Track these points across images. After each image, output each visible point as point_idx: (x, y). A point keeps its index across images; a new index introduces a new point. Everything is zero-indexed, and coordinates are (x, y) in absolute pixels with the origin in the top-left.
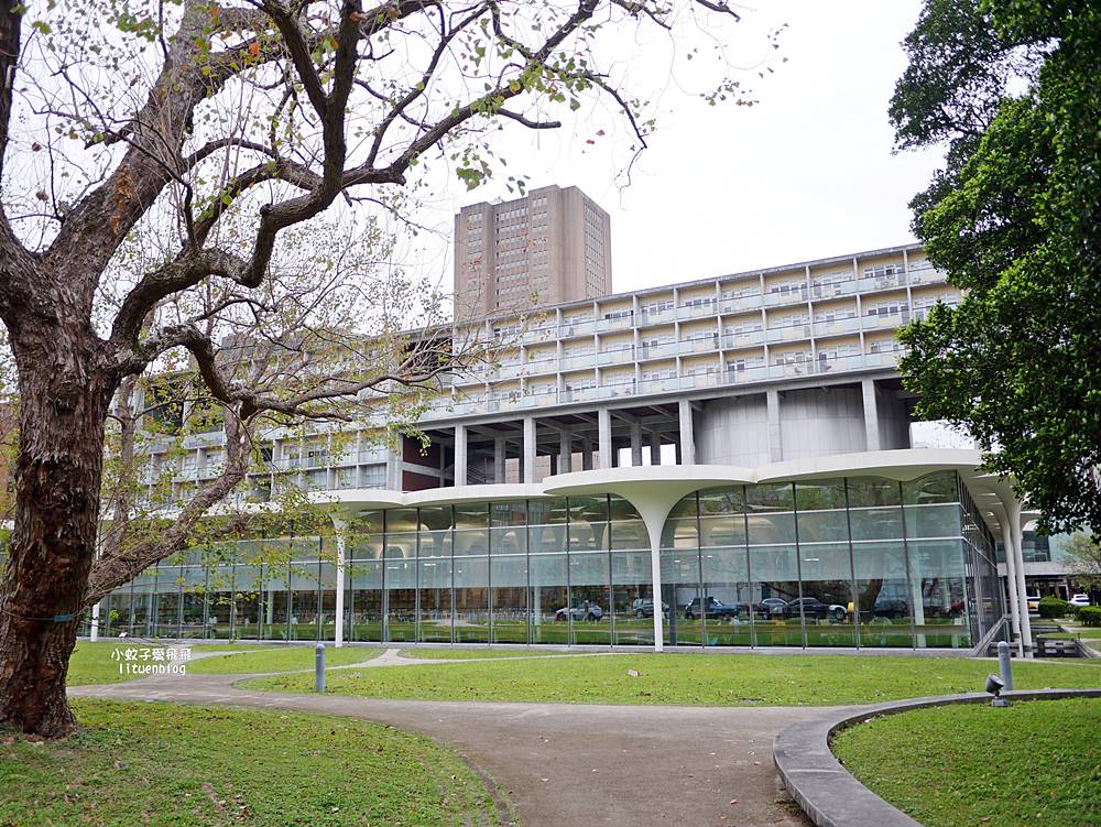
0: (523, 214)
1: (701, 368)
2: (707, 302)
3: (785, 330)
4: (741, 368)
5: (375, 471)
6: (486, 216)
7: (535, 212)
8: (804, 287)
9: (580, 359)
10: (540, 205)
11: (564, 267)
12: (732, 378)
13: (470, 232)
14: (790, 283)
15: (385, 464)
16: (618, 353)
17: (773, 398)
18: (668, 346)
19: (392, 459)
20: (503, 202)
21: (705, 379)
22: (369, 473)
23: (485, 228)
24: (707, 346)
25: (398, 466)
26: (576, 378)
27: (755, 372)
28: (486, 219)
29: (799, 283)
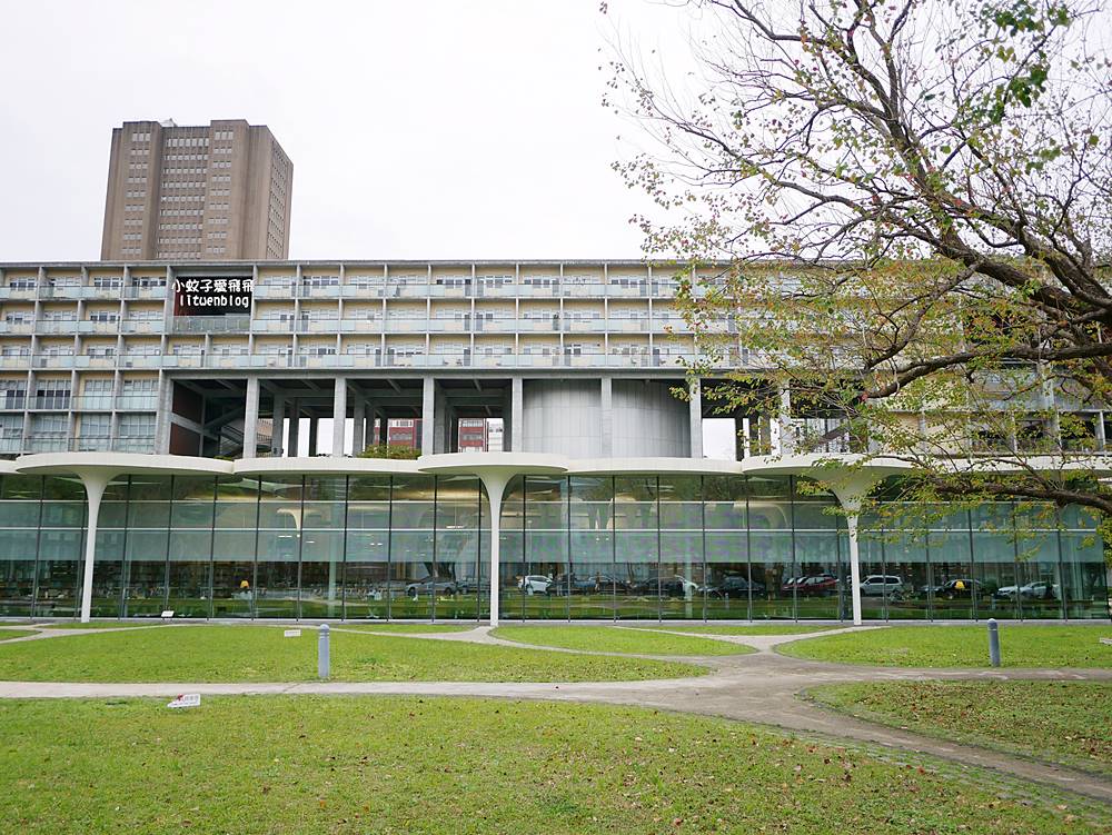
0: (201, 144)
1: (536, 348)
2: (547, 283)
3: (623, 322)
4: (578, 352)
5: (135, 421)
6: (155, 136)
7: (218, 144)
8: (643, 283)
9: (405, 322)
10: (224, 138)
11: (246, 211)
12: (568, 362)
13: (133, 152)
14: (631, 277)
15: (155, 414)
16: (449, 322)
17: (606, 386)
18: (503, 322)
19: (162, 409)
20: (176, 127)
21: (537, 359)
22: (127, 422)
23: (154, 151)
24: (545, 327)
25: (167, 419)
26: (400, 342)
27: (590, 358)
28: (155, 141)
29: (638, 278)
